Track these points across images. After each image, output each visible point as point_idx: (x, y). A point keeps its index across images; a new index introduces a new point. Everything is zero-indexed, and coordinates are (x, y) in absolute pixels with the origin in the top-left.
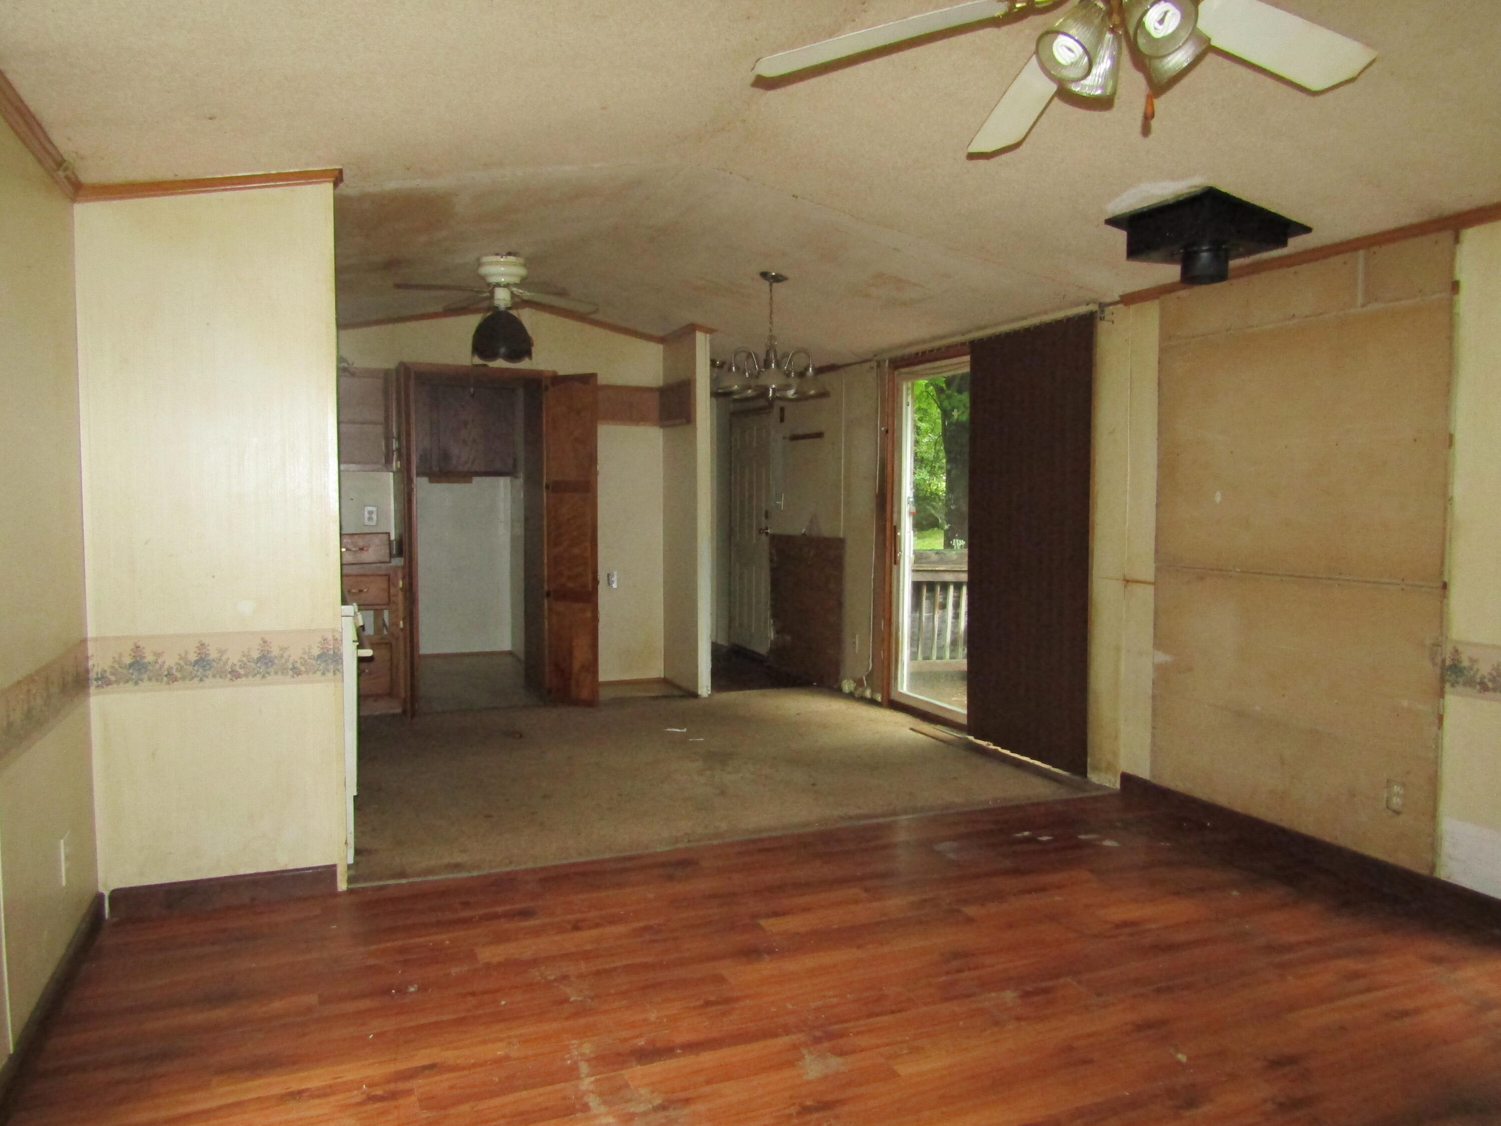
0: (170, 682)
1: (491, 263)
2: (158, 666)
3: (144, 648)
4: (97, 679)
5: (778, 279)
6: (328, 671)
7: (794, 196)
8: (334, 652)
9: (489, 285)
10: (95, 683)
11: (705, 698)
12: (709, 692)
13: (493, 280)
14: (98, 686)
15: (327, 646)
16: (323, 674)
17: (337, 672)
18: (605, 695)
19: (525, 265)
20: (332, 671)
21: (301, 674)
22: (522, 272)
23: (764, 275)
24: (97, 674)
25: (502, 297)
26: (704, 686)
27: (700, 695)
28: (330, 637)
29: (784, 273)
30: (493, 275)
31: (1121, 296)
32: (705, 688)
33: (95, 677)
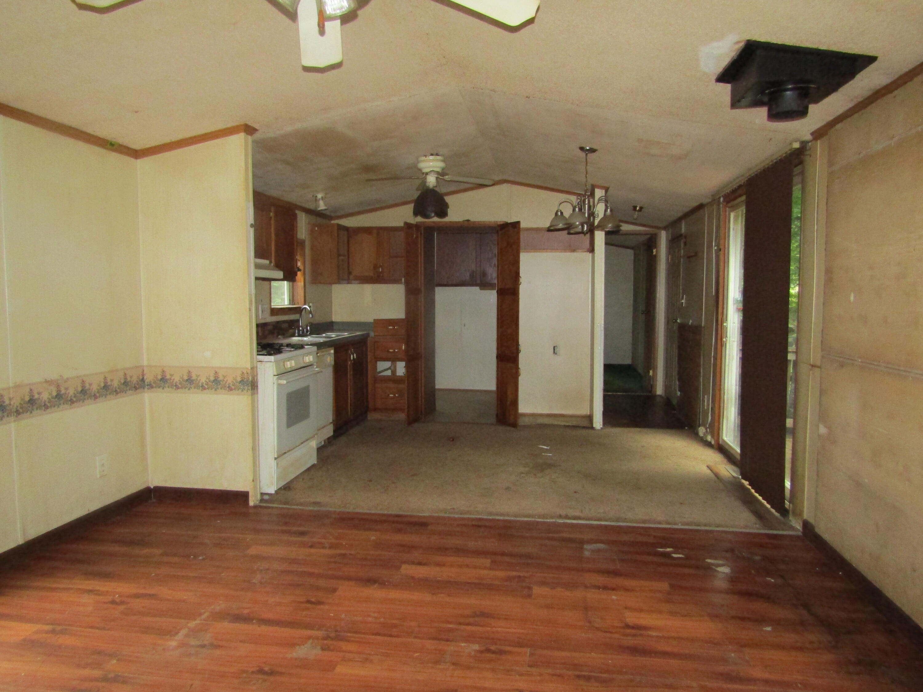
0: (177, 389)
1: (424, 161)
2: (171, 381)
3: (166, 372)
4: (148, 385)
5: (592, 151)
6: (245, 389)
7: (527, 97)
8: (247, 380)
9: (423, 173)
10: (147, 387)
11: (598, 430)
12: (602, 426)
13: (425, 170)
14: (148, 389)
15: (244, 376)
16: (242, 391)
17: (248, 391)
18: (522, 421)
19: (444, 161)
20: (246, 390)
21: (232, 390)
22: (442, 165)
23: (582, 149)
24: (148, 383)
25: (431, 180)
26: (598, 422)
27: (595, 428)
28: (245, 372)
29: (595, 147)
30: (424, 168)
31: (812, 134)
32: (599, 423)
33: (147, 384)
